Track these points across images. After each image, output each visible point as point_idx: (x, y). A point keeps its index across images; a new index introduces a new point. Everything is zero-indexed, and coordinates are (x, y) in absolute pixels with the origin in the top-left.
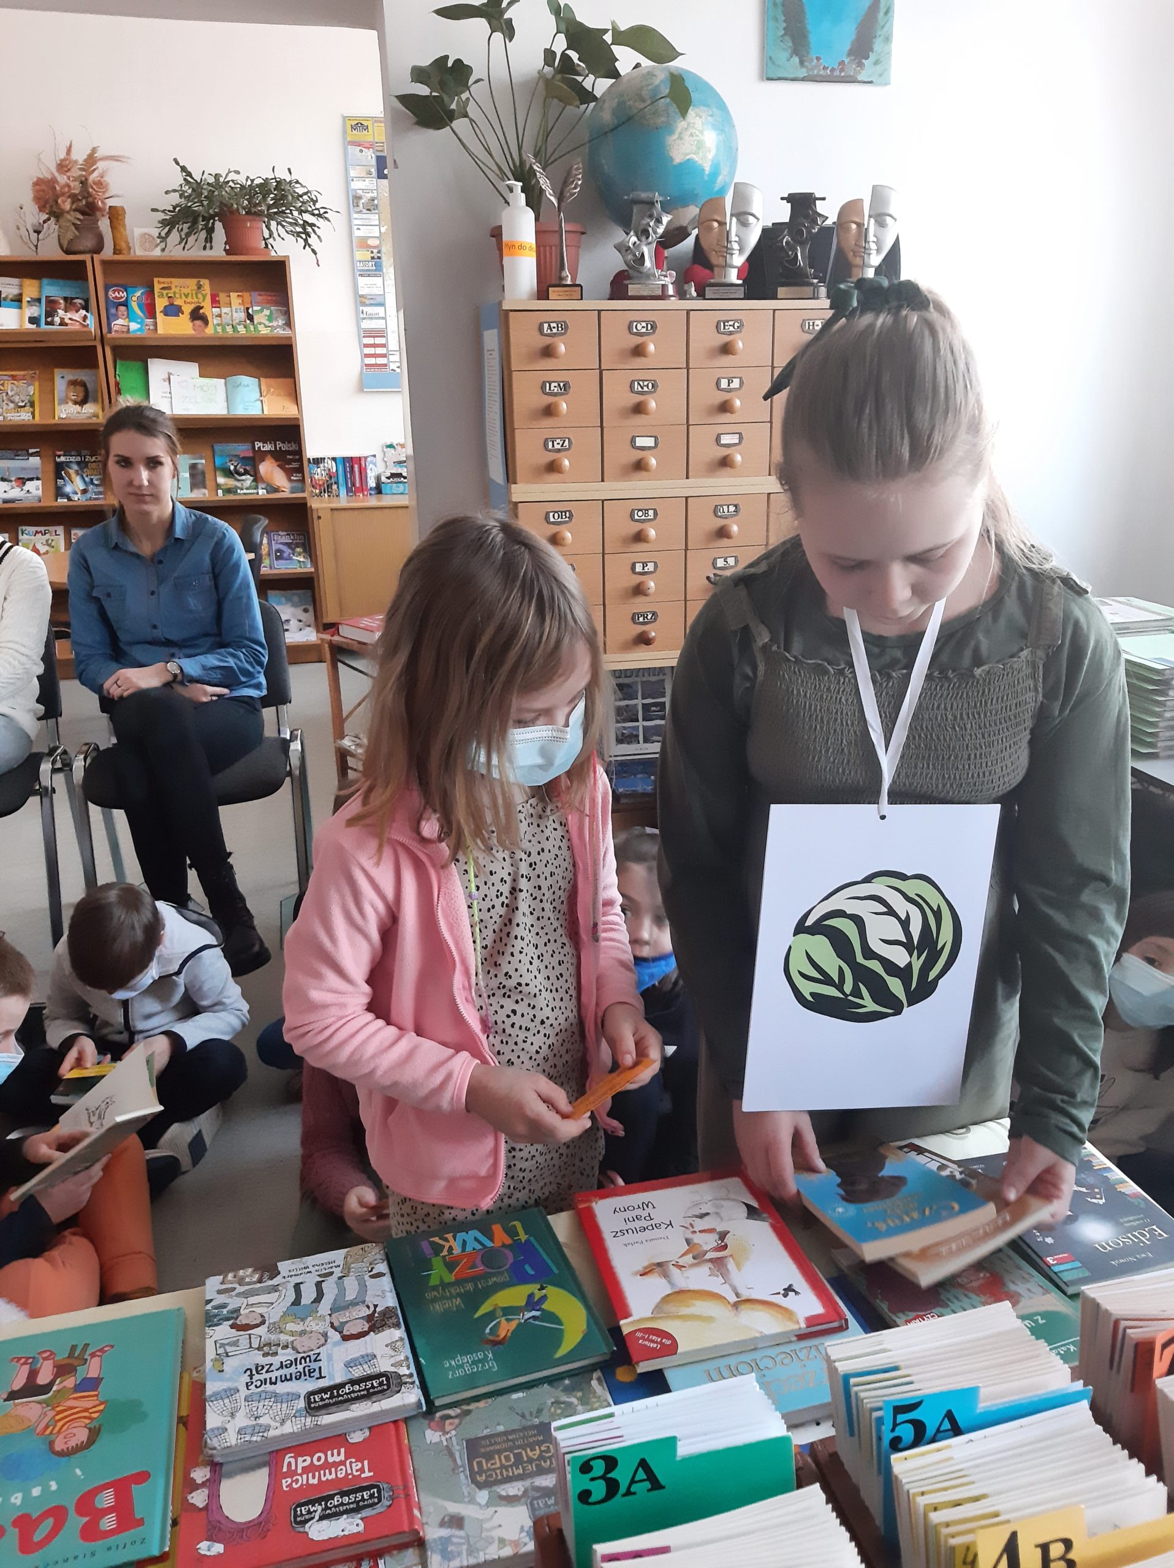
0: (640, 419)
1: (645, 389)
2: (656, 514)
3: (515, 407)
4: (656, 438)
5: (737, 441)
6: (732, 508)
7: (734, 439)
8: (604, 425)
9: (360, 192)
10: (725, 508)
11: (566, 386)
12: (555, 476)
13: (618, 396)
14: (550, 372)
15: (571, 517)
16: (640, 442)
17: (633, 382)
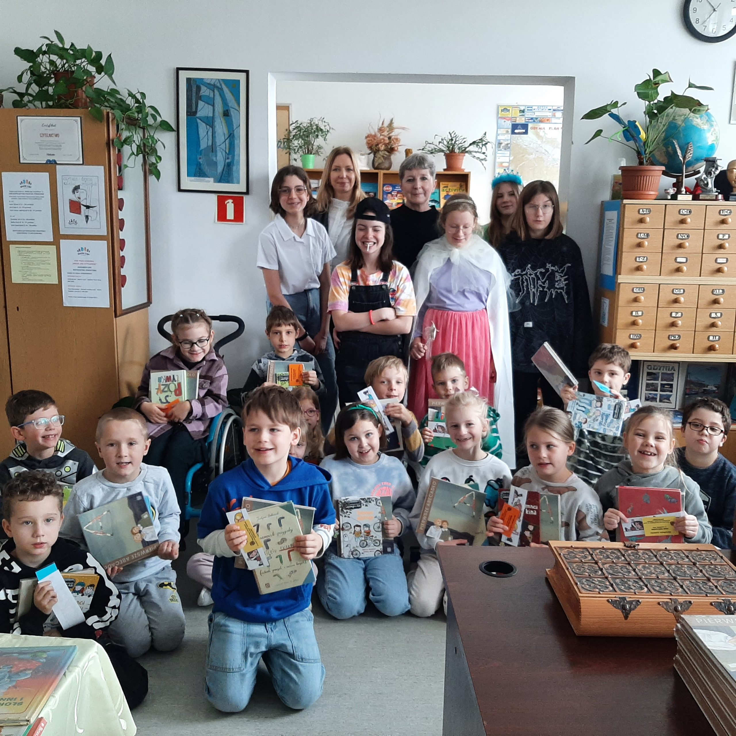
0: (681, 250)
1: (684, 237)
2: (684, 291)
3: (624, 243)
4: (687, 258)
5: (725, 262)
6: (721, 291)
7: (724, 261)
8: (664, 252)
9: (502, 141)
10: (718, 291)
11: (648, 235)
12: (639, 273)
13: (671, 240)
14: (641, 228)
15: (644, 290)
16: (679, 260)
17: (678, 234)
